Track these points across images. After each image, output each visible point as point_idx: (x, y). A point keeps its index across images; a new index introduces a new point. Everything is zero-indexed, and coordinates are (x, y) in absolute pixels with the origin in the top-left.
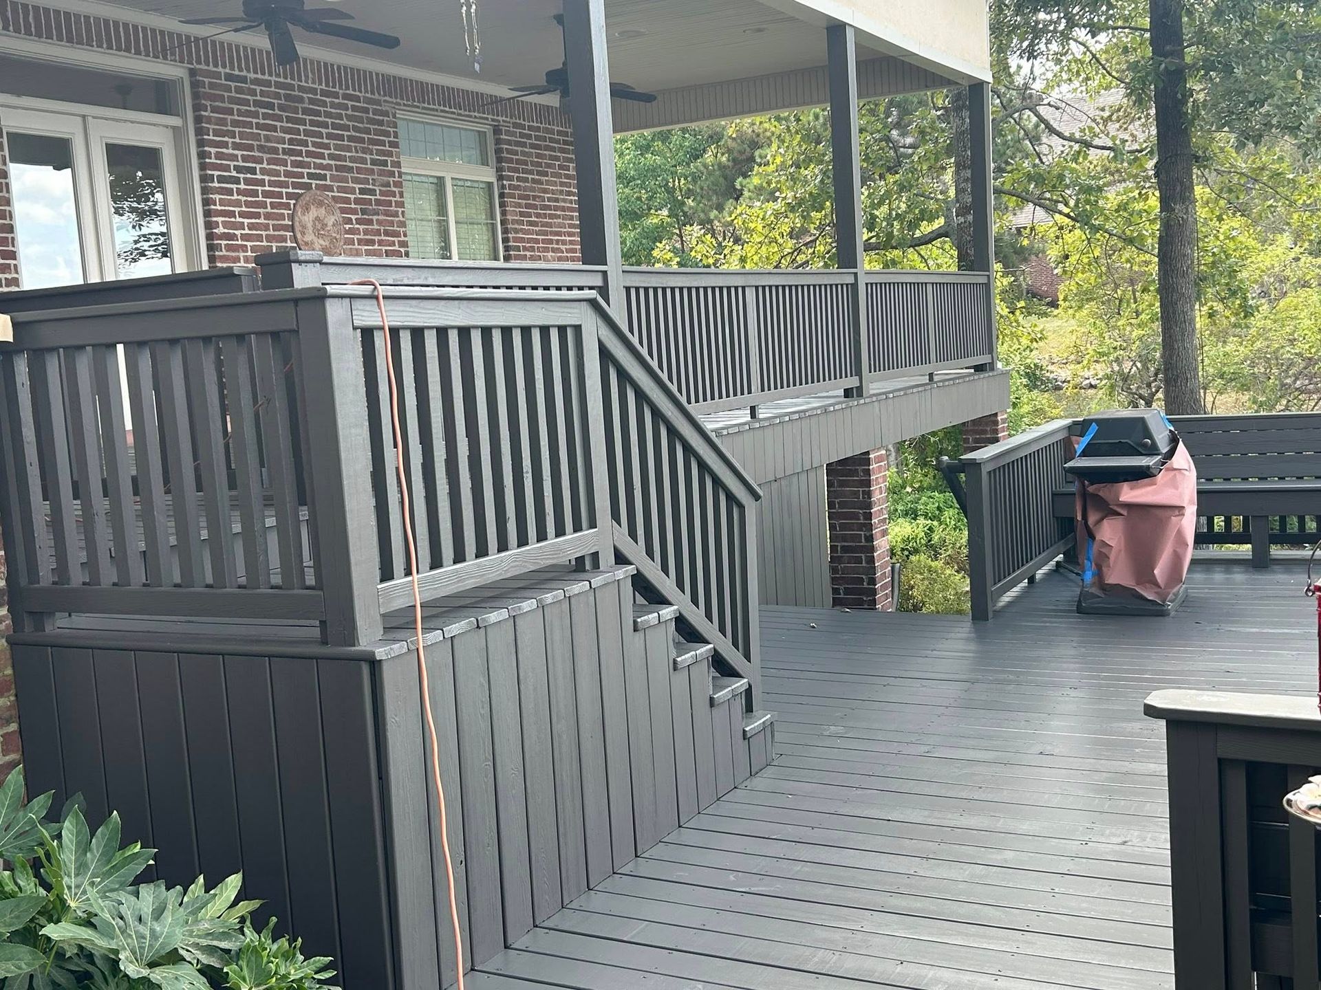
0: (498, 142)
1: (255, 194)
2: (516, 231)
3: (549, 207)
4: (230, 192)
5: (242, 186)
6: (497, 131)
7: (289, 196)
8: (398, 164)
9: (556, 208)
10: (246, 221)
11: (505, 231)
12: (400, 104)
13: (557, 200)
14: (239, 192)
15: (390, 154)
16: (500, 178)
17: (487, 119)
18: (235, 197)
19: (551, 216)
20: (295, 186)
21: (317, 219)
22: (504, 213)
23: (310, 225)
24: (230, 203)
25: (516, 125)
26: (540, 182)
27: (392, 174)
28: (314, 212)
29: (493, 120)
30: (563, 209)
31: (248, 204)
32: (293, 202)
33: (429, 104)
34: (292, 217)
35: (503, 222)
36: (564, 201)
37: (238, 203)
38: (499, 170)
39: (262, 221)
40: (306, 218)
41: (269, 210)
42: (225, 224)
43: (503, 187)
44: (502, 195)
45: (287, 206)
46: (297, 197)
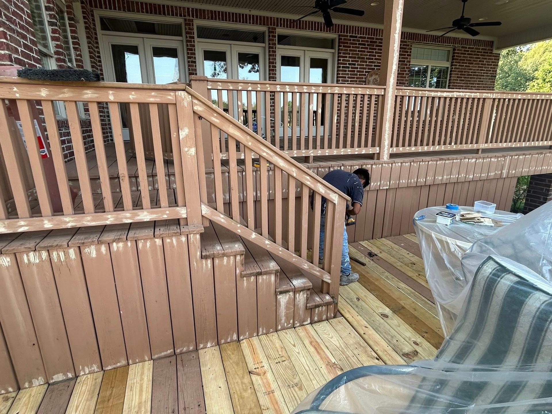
0: (454, 53)
1: (354, 71)
2: (454, 83)
3: (471, 75)
4: (346, 71)
5: (350, 69)
6: (454, 50)
7: (366, 72)
8: (410, 62)
9: (474, 75)
10: (349, 79)
11: (450, 83)
12: (414, 42)
13: (475, 72)
14: (349, 71)
15: (407, 58)
16: (452, 65)
17: (450, 46)
18: (347, 72)
19: (471, 78)
20: (369, 69)
21: (375, 79)
22: (450, 77)
23: (372, 81)
24: (345, 74)
25: (462, 47)
26: (469, 66)
27: (406, 65)
28: (374, 77)
29: (453, 46)
30: (477, 75)
31: (351, 74)
32: (367, 74)
33: (426, 41)
34: (365, 78)
35: (449, 80)
36: (479, 73)
37: (348, 74)
38: (452, 63)
39: (355, 79)
40: (371, 79)
41: (358, 76)
42: (342, 80)
43: (452, 68)
44: (451, 71)
45: (365, 75)
46: (368, 72)
